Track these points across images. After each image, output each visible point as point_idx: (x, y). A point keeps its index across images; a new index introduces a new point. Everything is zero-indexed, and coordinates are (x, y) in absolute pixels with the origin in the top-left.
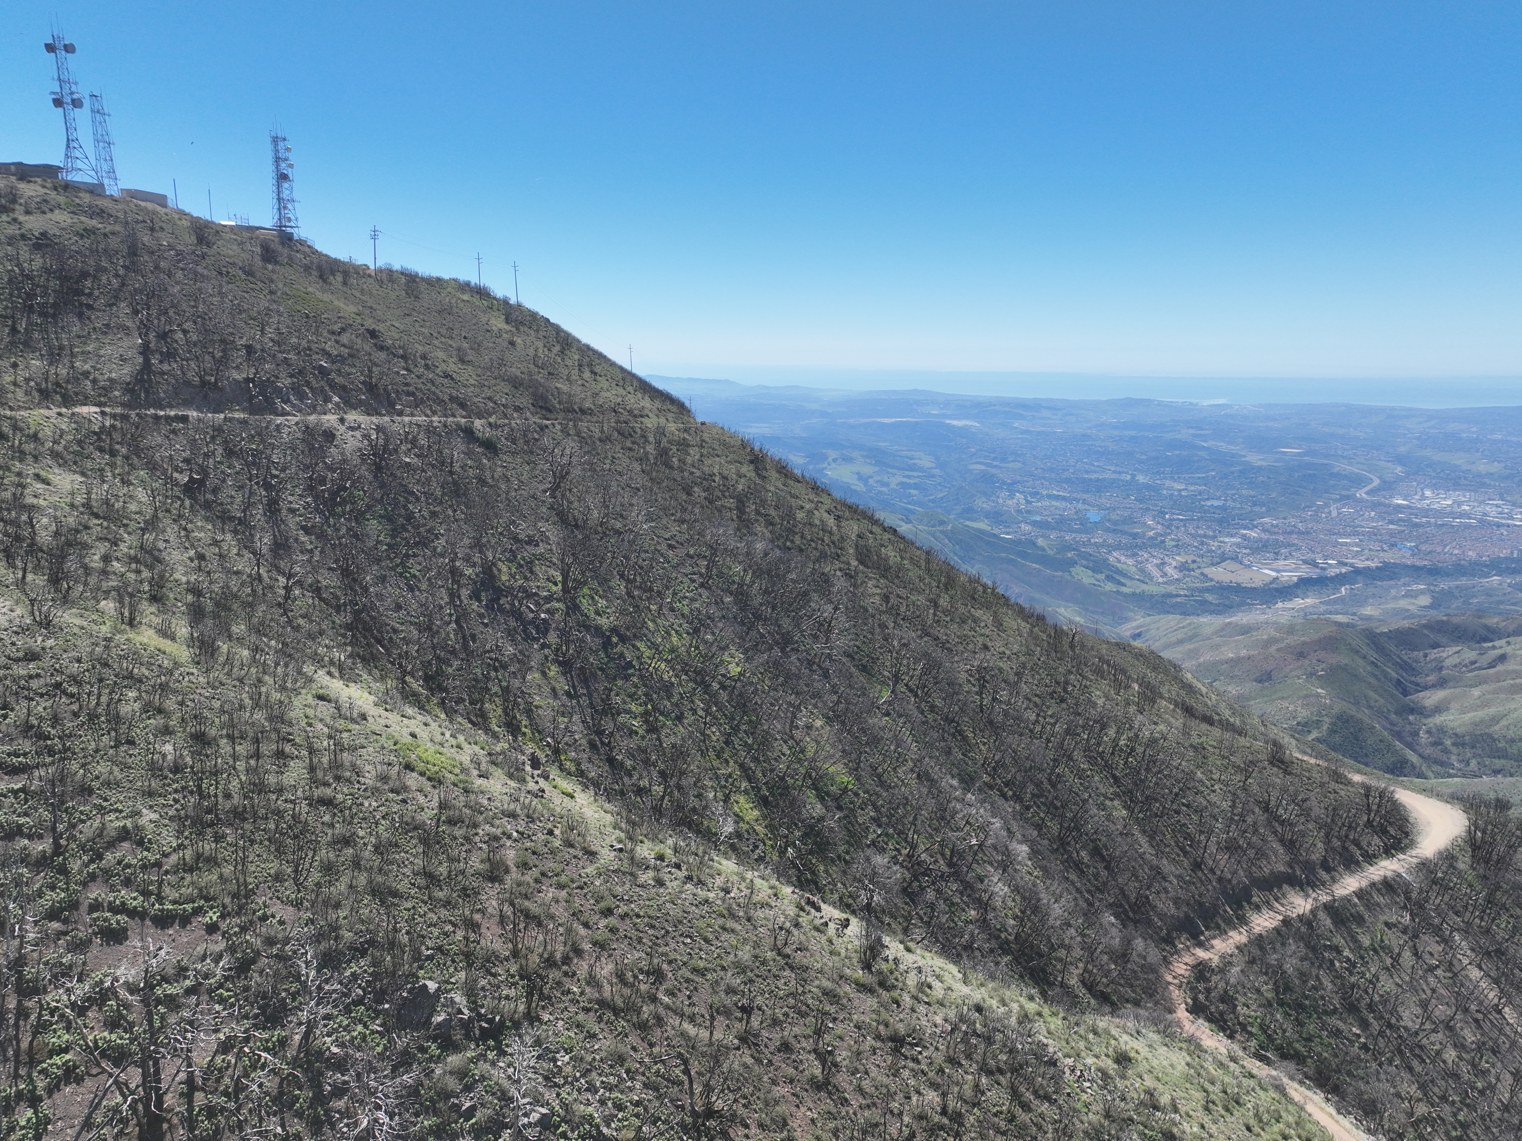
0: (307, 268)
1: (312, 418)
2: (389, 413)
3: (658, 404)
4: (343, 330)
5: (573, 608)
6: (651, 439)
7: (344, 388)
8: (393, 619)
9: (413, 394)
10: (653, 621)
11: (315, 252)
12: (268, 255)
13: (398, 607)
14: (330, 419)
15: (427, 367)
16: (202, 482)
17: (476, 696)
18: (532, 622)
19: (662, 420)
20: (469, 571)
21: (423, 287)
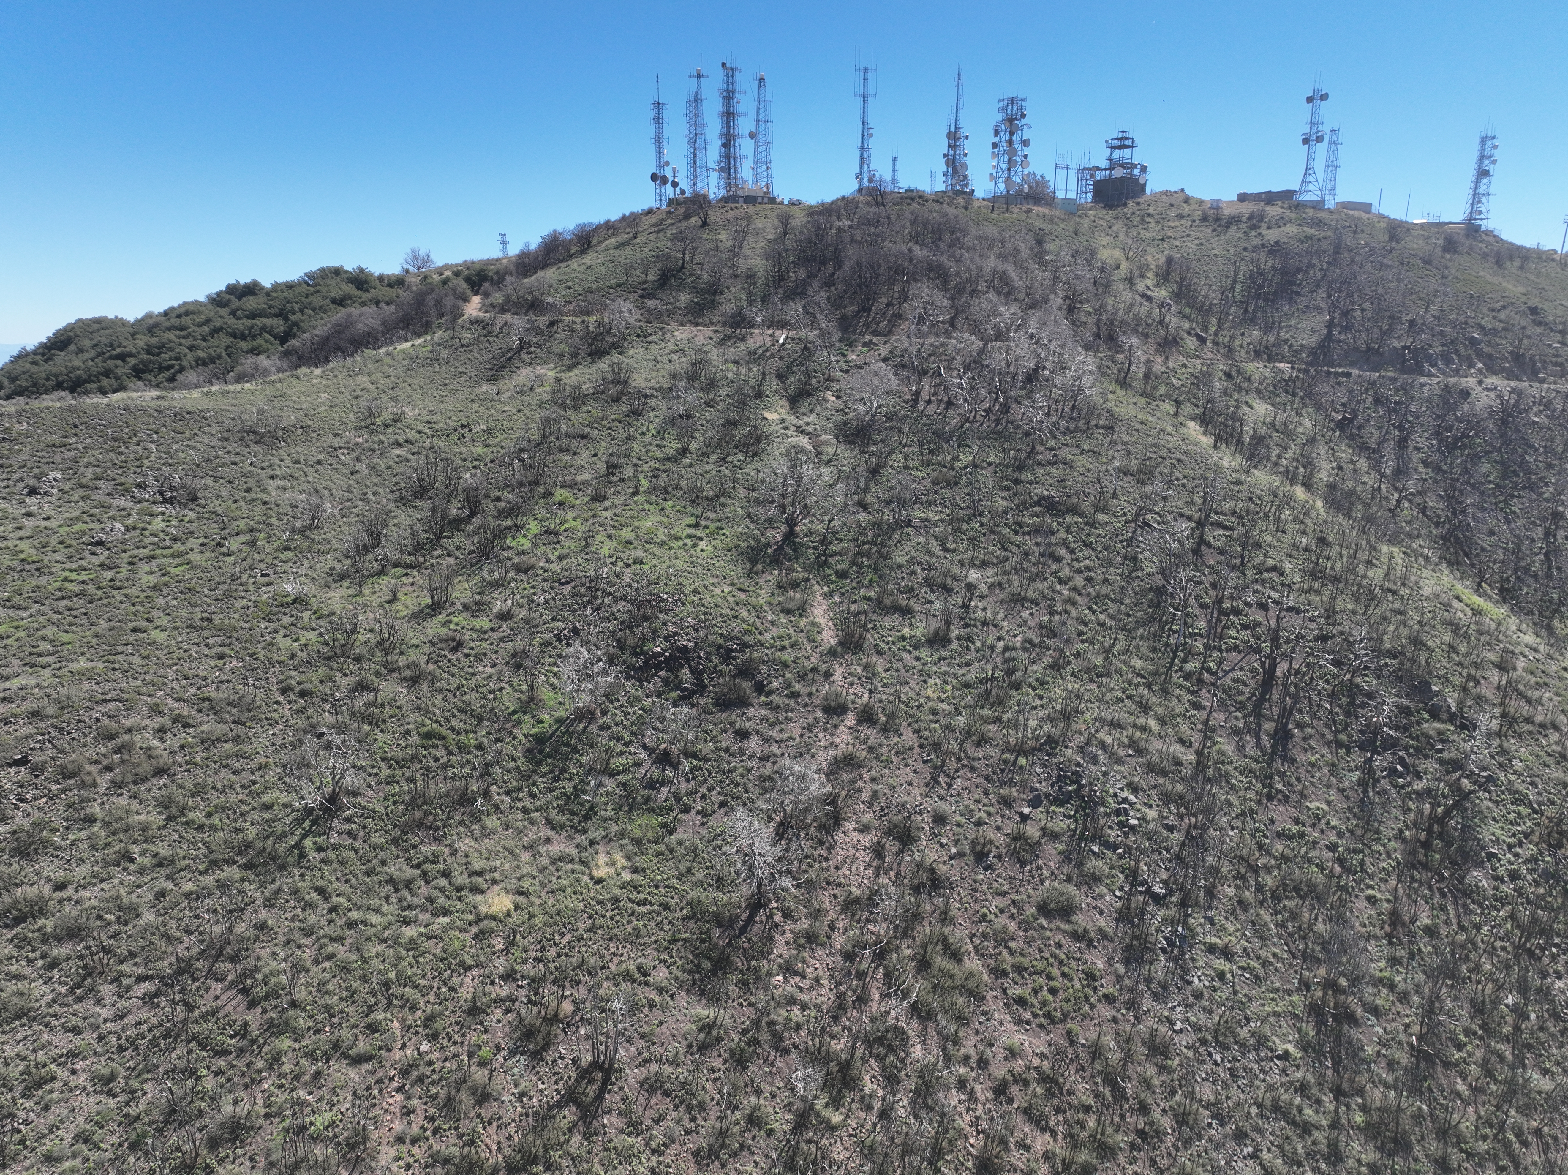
0: (1486, 256)
1: (1452, 380)
4: (1504, 307)
7: (1490, 356)
8: (1484, 541)
11: (1500, 240)
12: (1450, 246)
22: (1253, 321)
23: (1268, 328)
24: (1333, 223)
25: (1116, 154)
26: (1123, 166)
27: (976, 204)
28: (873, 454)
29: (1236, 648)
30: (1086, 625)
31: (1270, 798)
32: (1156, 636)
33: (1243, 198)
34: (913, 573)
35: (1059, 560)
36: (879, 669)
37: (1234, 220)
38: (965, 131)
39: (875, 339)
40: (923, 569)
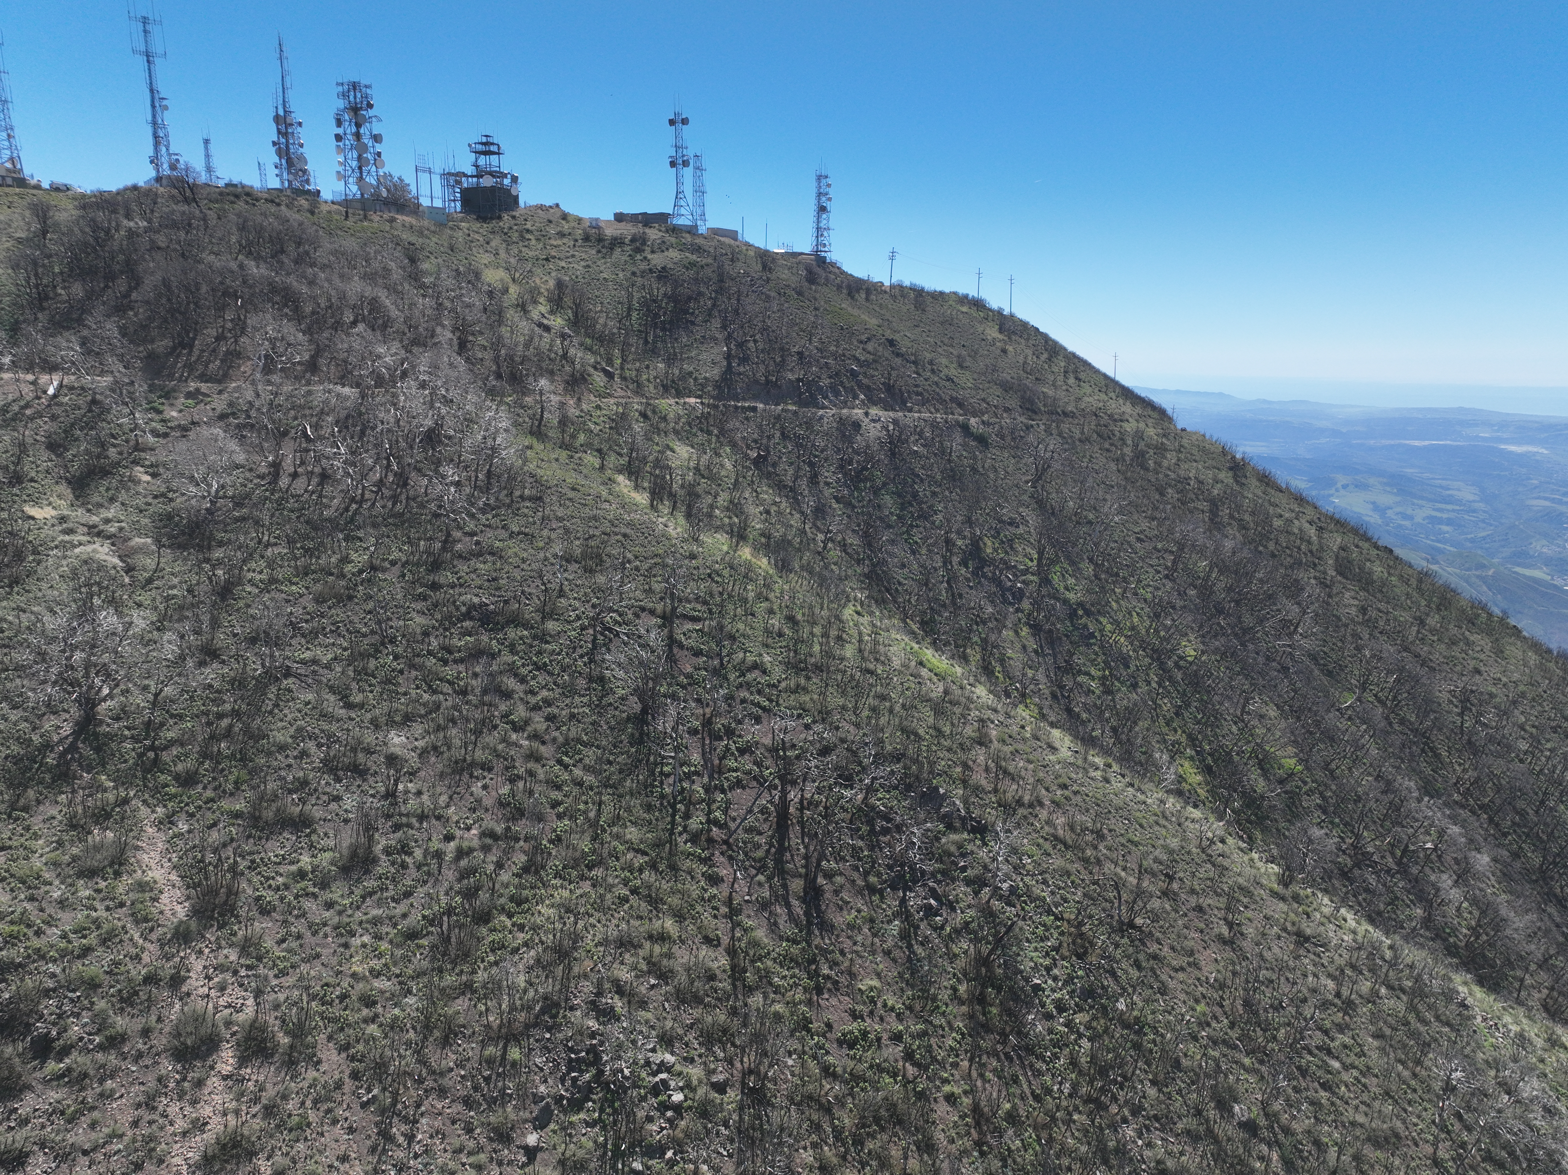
0: (839, 287)
1: (845, 411)
2: (901, 410)
3: (1139, 410)
4: (869, 339)
5: (1046, 581)
6: (1129, 442)
7: (868, 387)
8: (899, 575)
9: (921, 394)
10: (1117, 602)
11: (843, 273)
12: (811, 278)
13: (903, 566)
14: (858, 412)
15: (933, 371)
16: (765, 458)
17: (960, 642)
18: (1010, 589)
19: (1142, 425)
20: (959, 543)
21: (929, 300)
22: (654, 352)
23: (671, 360)
24: (712, 250)
25: (482, 161)
26: (492, 174)
27: (324, 208)
28: (219, 563)
29: (739, 784)
30: (558, 787)
31: (819, 991)
32: (647, 787)
33: (620, 217)
34: (304, 754)
35: (507, 695)
36: (269, 943)
37: (617, 242)
38: (297, 116)
39: (204, 387)
40: (319, 746)
